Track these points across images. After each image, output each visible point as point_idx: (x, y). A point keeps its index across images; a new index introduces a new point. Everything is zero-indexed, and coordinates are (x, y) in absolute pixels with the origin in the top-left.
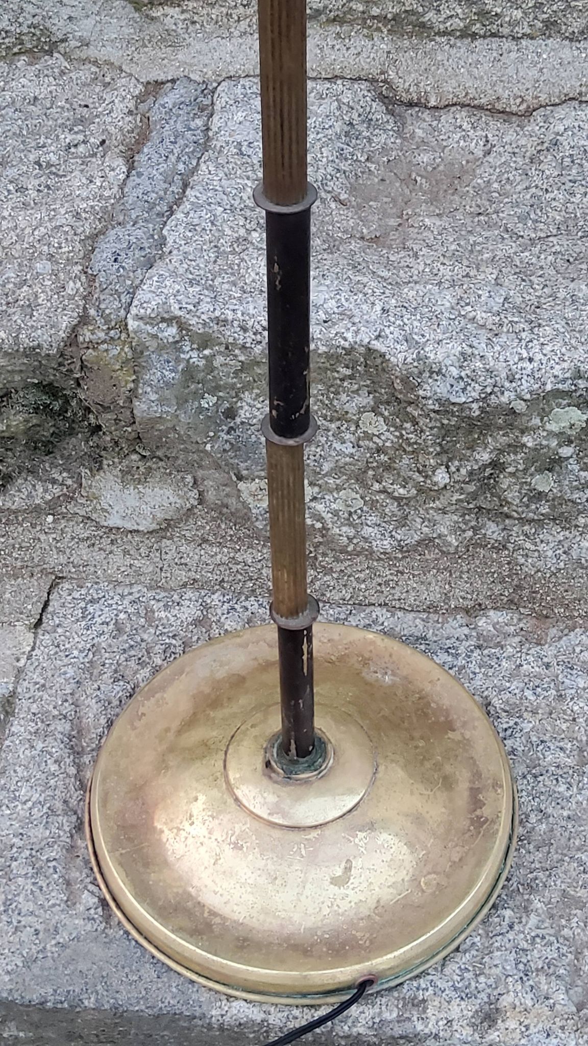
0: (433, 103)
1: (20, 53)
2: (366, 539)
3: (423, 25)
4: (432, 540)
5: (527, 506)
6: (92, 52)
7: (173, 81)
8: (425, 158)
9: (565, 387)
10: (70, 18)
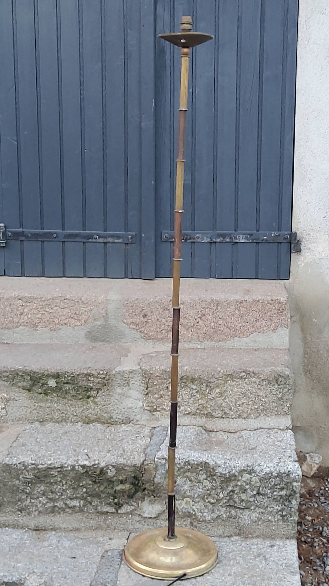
0: (215, 430)
1: (123, 423)
2: (205, 517)
3: (212, 416)
4: (219, 516)
5: (240, 503)
6: (139, 423)
7: (158, 427)
8: (214, 439)
9: (245, 469)
10: (135, 415)
